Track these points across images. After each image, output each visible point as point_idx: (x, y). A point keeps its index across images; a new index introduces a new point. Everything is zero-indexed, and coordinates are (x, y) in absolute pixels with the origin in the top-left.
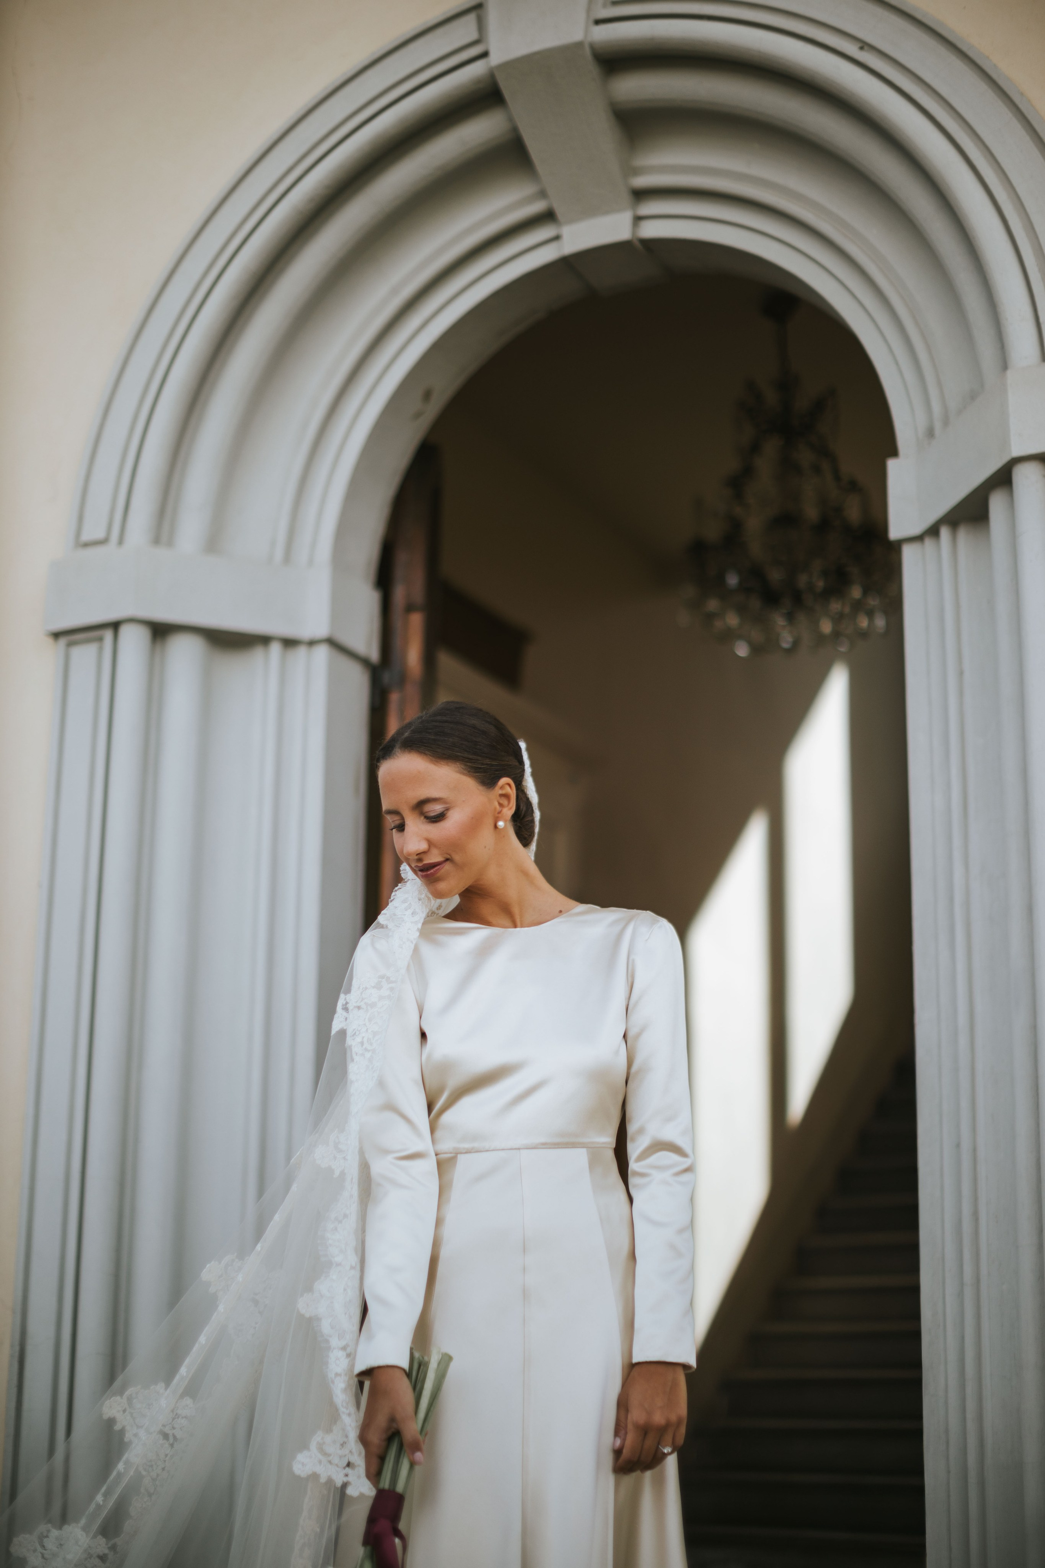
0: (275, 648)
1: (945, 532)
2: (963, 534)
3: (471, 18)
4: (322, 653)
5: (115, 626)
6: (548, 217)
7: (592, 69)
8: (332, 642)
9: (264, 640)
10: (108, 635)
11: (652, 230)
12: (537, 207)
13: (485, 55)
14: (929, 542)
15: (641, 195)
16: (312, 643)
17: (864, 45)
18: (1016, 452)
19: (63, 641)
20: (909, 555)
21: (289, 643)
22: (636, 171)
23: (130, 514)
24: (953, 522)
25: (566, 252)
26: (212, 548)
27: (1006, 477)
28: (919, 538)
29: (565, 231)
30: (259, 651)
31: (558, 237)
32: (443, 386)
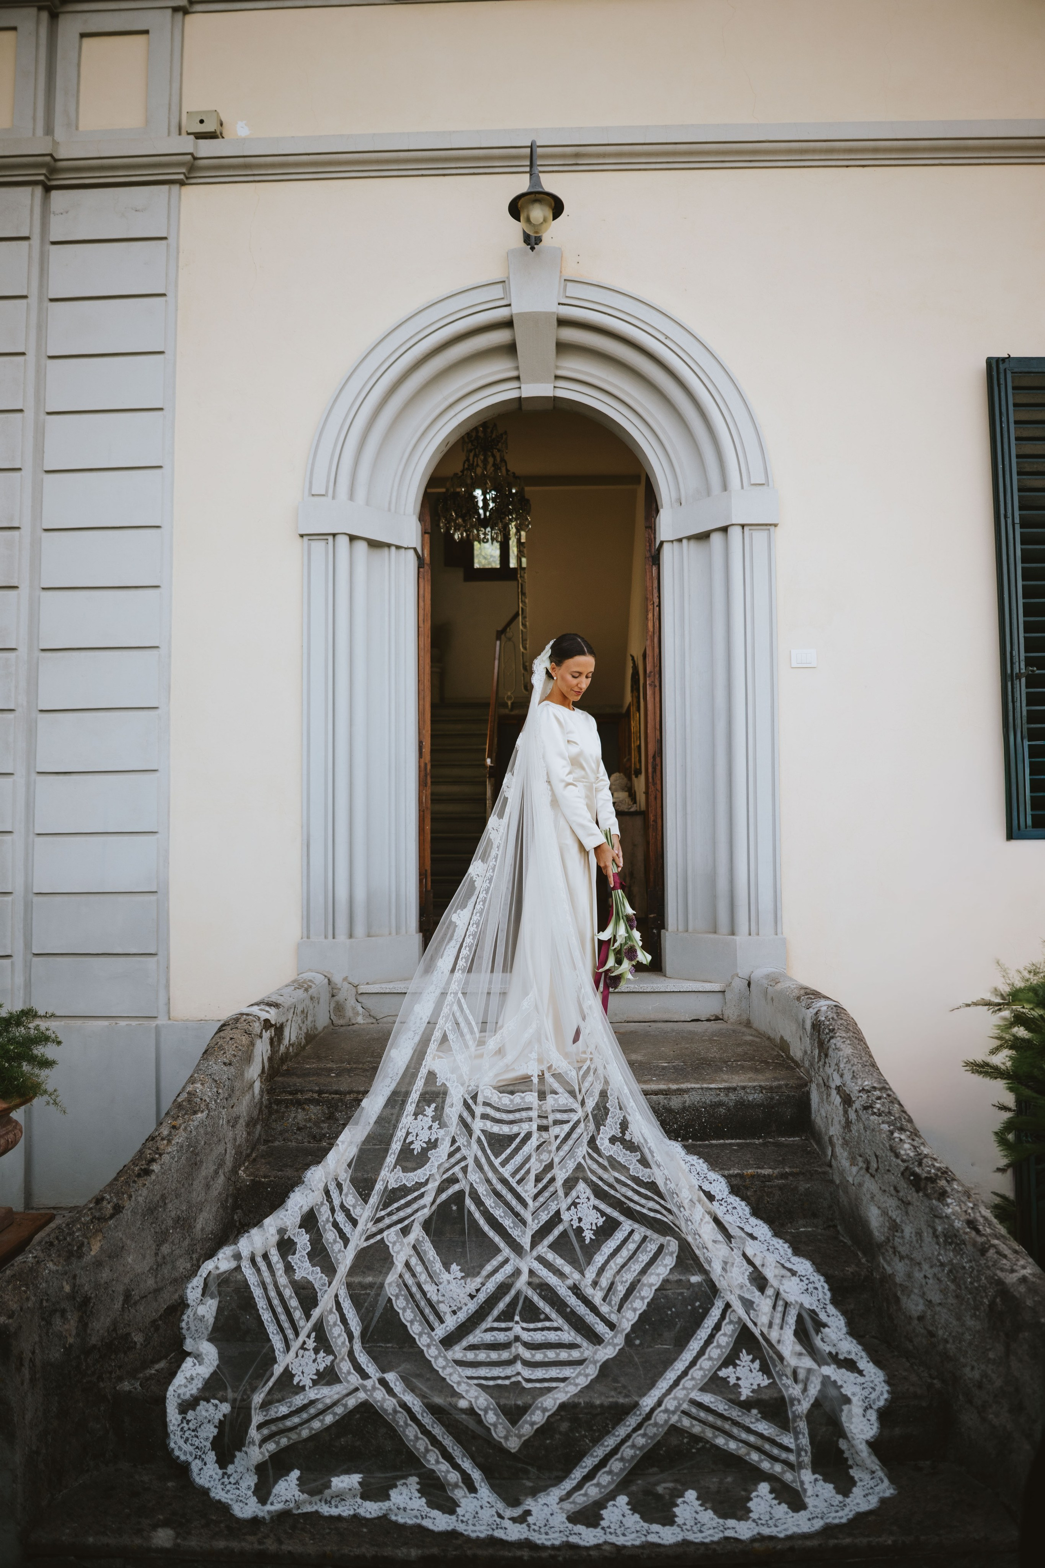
0: (393, 549)
1: (685, 541)
2: (693, 543)
3: (500, 286)
4: (412, 552)
5: (334, 535)
6: (518, 378)
7: (555, 323)
8: (415, 549)
9: (389, 546)
10: (330, 538)
11: (560, 393)
12: (514, 374)
13: (509, 305)
14: (675, 543)
15: (557, 377)
16: (406, 548)
17: (667, 337)
18: (733, 522)
19: (306, 538)
20: (666, 548)
21: (398, 547)
22: (557, 367)
23: (337, 485)
24: (689, 538)
25: (523, 396)
26: (368, 503)
27: (725, 530)
28: (672, 541)
29: (523, 386)
30: (386, 550)
31: (520, 388)
32: (453, 440)
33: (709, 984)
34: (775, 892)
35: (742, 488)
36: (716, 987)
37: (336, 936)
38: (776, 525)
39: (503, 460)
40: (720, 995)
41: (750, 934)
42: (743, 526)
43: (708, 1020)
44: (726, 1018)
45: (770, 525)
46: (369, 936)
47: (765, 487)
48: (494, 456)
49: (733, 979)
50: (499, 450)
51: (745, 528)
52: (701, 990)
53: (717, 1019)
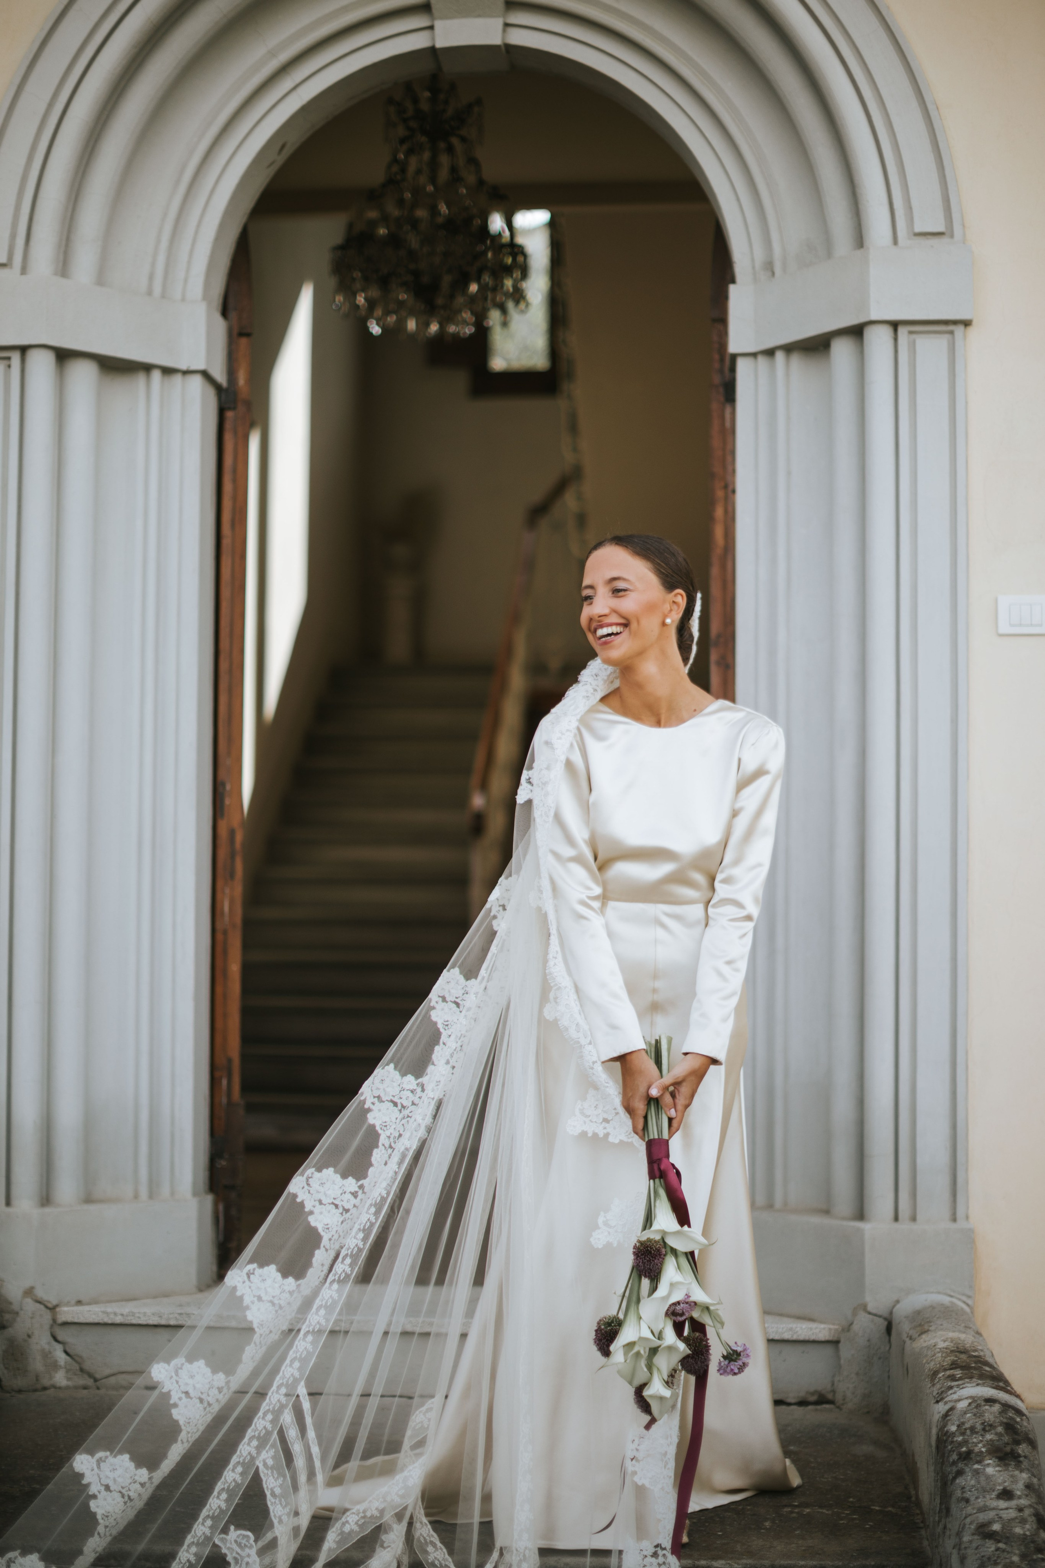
0: (156, 375)
1: (780, 356)
2: (796, 360)
4: (197, 381)
5: (23, 350)
6: (425, 8)
8: (205, 374)
9: (147, 368)
10: (16, 357)
11: (518, 38)
14: (761, 359)
15: (511, 5)
16: (186, 373)
18: (874, 317)
20: (743, 368)
21: (168, 371)
23: (32, 243)
24: (789, 349)
25: (439, 45)
26: (101, 280)
27: (857, 332)
28: (754, 355)
29: (438, 24)
30: (141, 378)
31: (431, 28)
32: (294, 140)
33: (813, 1325)
34: (954, 1127)
35: (895, 241)
36: (820, 1331)
37: (14, 1201)
38: (967, 323)
39: (473, 161)
40: (829, 1350)
41: (896, 1219)
42: (895, 325)
43: (802, 1403)
44: (839, 1397)
45: (955, 322)
46: (89, 1199)
47: (945, 240)
48: (450, 149)
49: (855, 1313)
50: (463, 139)
51: (902, 331)
52: (787, 1336)
53: (822, 1400)
